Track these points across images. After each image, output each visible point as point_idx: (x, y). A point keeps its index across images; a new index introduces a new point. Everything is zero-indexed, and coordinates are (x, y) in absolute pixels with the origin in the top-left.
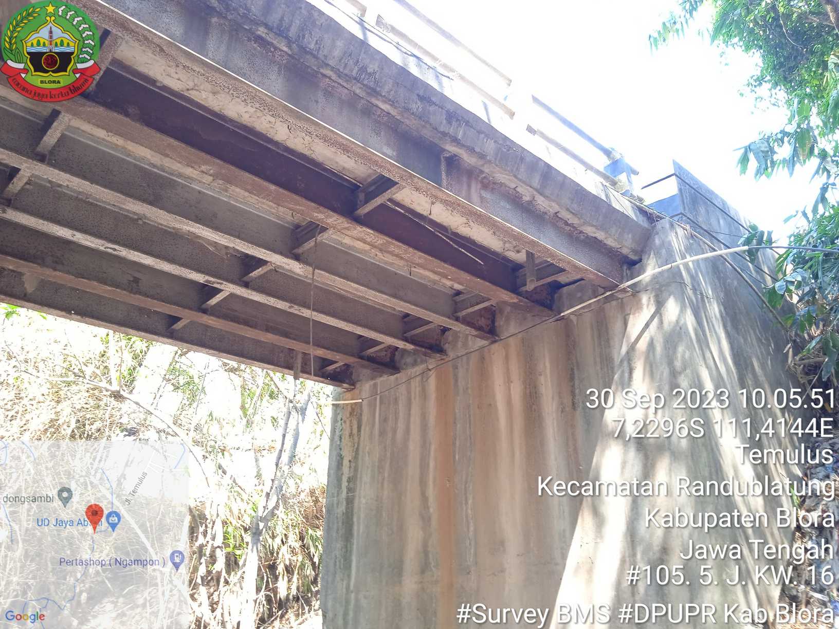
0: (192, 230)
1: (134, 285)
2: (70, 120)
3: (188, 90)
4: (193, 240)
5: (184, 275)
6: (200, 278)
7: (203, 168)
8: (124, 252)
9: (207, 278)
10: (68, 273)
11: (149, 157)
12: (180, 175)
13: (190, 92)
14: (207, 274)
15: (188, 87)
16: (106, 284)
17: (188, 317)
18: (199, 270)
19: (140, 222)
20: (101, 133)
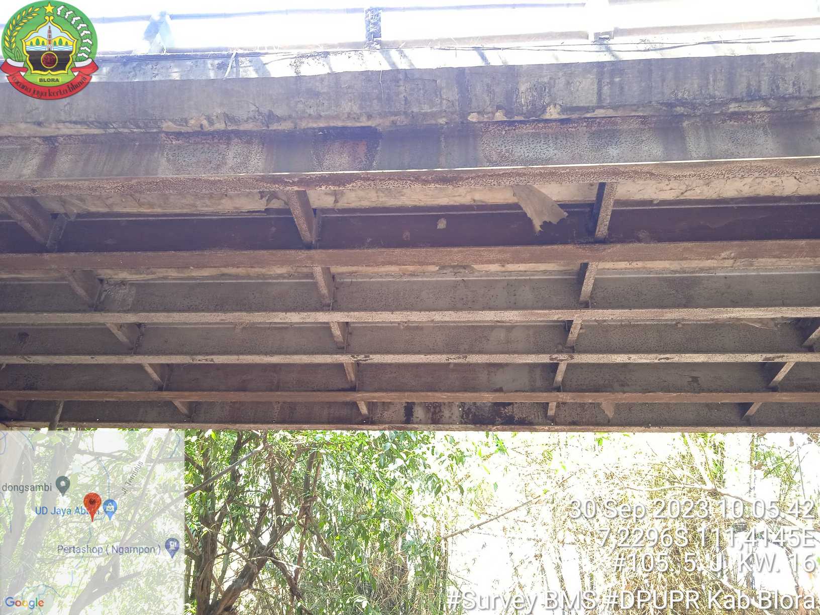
0: (733, 315)
1: (695, 384)
2: (597, 266)
3: (682, 193)
4: (735, 325)
5: (740, 361)
6: (757, 358)
7: (723, 255)
8: (676, 358)
9: (764, 355)
10: (636, 392)
11: (668, 266)
12: (702, 270)
13: (685, 194)
14: (763, 352)
15: (682, 191)
16: (669, 391)
17: (758, 401)
18: (753, 352)
19: (680, 326)
20: (623, 265)
